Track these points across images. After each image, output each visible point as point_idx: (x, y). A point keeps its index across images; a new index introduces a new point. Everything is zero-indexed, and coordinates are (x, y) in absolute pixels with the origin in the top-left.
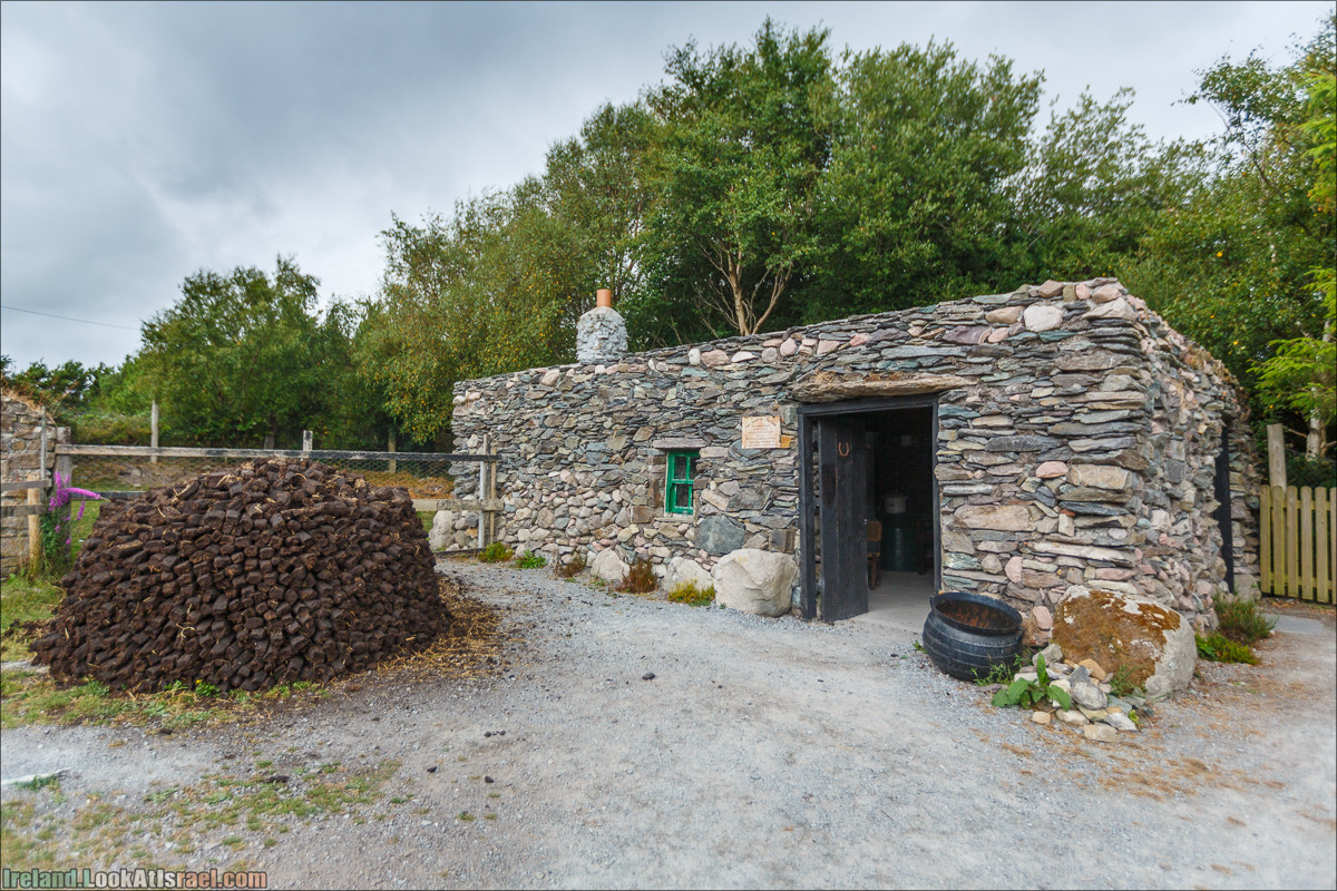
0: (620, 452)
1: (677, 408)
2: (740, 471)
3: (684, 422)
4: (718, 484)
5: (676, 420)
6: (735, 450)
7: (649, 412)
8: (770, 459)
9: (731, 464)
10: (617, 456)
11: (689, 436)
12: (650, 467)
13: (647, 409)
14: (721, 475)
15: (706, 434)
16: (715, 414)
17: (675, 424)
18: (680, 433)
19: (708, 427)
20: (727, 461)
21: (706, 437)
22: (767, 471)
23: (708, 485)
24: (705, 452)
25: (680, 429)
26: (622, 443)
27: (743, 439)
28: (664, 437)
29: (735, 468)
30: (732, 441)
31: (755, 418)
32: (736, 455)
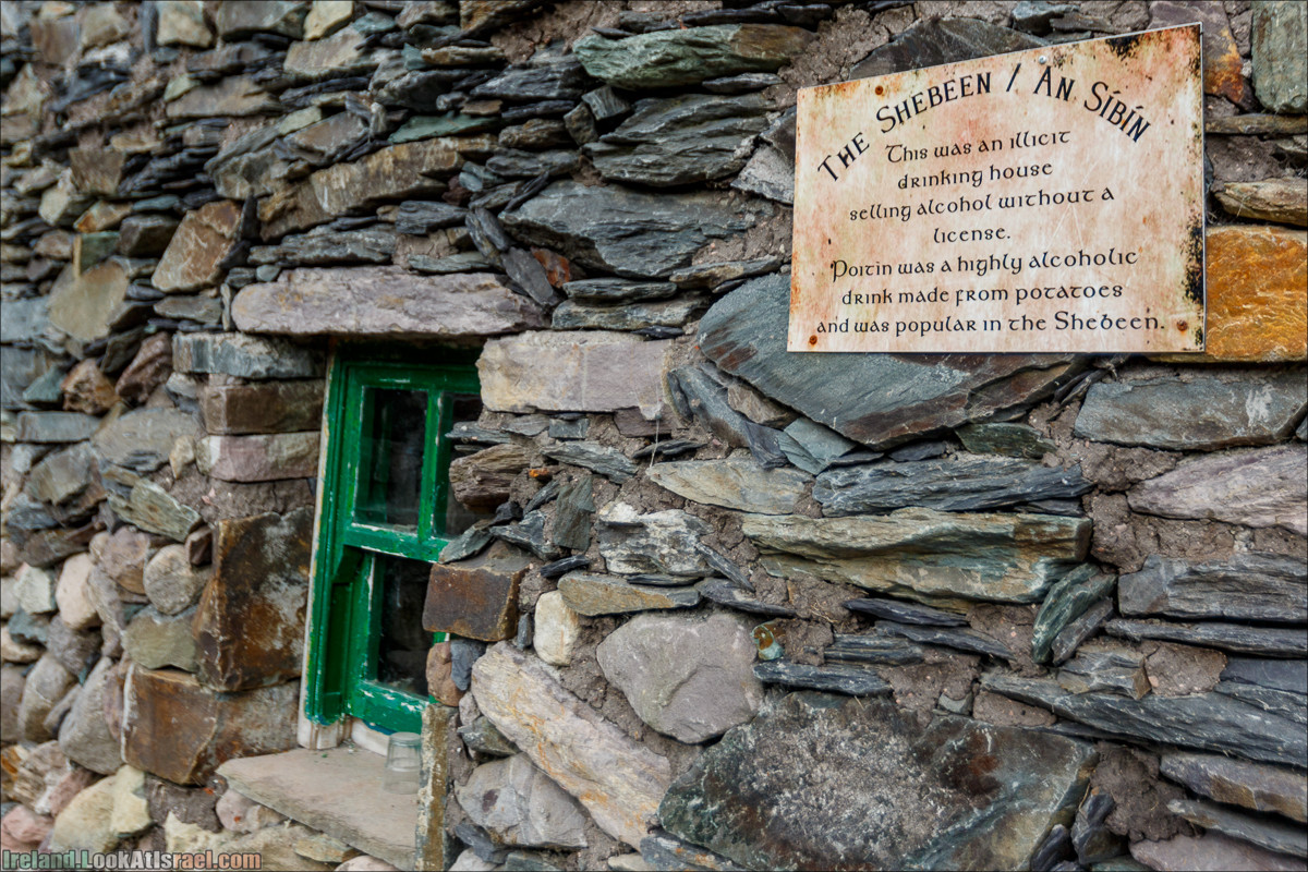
0: (95, 352)
1: (355, 79)
2: (763, 550)
3: (385, 159)
4: (594, 626)
5: (346, 157)
6: (729, 361)
7: (221, 121)
8: (1073, 458)
9: (697, 480)
10: (87, 370)
11: (416, 253)
12: (214, 445)
13: (213, 103)
14: (616, 557)
15: (522, 237)
16: (581, 81)
17: (341, 176)
18: (364, 241)
19: (536, 187)
20: (664, 446)
21: (520, 265)
22: (1033, 575)
23: (517, 623)
24: (513, 371)
25: (366, 213)
26: (114, 296)
27: (804, 272)
28: (288, 265)
29: (723, 516)
30: (704, 291)
31: (914, 83)
32: (733, 407)
